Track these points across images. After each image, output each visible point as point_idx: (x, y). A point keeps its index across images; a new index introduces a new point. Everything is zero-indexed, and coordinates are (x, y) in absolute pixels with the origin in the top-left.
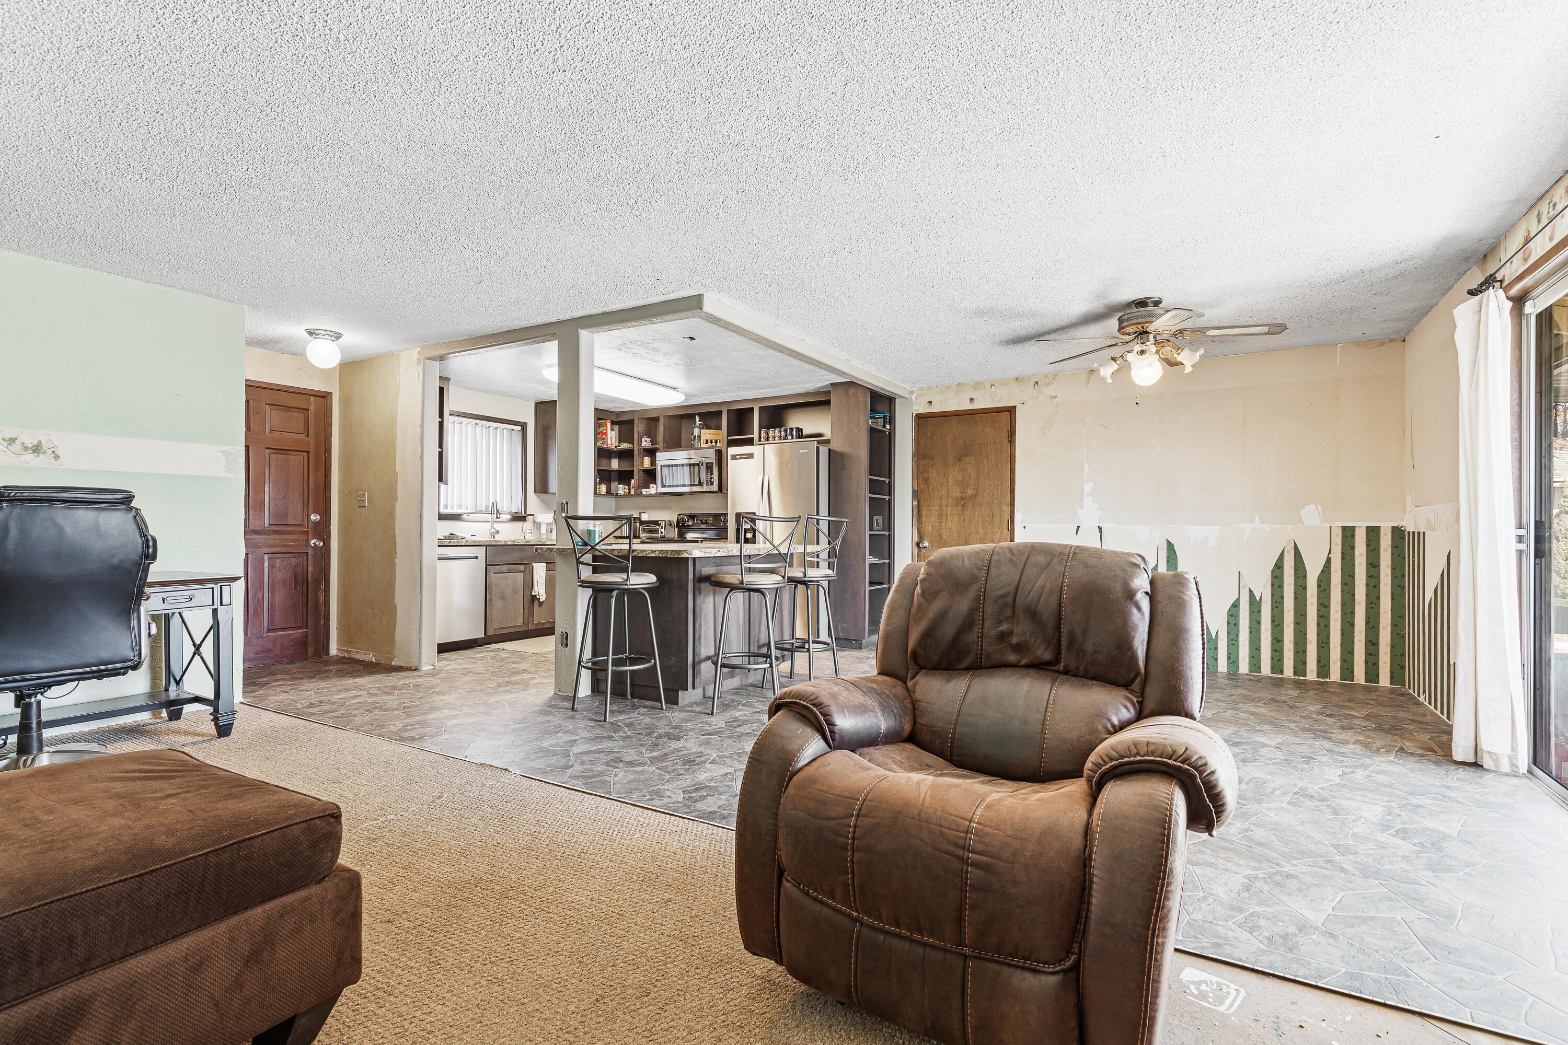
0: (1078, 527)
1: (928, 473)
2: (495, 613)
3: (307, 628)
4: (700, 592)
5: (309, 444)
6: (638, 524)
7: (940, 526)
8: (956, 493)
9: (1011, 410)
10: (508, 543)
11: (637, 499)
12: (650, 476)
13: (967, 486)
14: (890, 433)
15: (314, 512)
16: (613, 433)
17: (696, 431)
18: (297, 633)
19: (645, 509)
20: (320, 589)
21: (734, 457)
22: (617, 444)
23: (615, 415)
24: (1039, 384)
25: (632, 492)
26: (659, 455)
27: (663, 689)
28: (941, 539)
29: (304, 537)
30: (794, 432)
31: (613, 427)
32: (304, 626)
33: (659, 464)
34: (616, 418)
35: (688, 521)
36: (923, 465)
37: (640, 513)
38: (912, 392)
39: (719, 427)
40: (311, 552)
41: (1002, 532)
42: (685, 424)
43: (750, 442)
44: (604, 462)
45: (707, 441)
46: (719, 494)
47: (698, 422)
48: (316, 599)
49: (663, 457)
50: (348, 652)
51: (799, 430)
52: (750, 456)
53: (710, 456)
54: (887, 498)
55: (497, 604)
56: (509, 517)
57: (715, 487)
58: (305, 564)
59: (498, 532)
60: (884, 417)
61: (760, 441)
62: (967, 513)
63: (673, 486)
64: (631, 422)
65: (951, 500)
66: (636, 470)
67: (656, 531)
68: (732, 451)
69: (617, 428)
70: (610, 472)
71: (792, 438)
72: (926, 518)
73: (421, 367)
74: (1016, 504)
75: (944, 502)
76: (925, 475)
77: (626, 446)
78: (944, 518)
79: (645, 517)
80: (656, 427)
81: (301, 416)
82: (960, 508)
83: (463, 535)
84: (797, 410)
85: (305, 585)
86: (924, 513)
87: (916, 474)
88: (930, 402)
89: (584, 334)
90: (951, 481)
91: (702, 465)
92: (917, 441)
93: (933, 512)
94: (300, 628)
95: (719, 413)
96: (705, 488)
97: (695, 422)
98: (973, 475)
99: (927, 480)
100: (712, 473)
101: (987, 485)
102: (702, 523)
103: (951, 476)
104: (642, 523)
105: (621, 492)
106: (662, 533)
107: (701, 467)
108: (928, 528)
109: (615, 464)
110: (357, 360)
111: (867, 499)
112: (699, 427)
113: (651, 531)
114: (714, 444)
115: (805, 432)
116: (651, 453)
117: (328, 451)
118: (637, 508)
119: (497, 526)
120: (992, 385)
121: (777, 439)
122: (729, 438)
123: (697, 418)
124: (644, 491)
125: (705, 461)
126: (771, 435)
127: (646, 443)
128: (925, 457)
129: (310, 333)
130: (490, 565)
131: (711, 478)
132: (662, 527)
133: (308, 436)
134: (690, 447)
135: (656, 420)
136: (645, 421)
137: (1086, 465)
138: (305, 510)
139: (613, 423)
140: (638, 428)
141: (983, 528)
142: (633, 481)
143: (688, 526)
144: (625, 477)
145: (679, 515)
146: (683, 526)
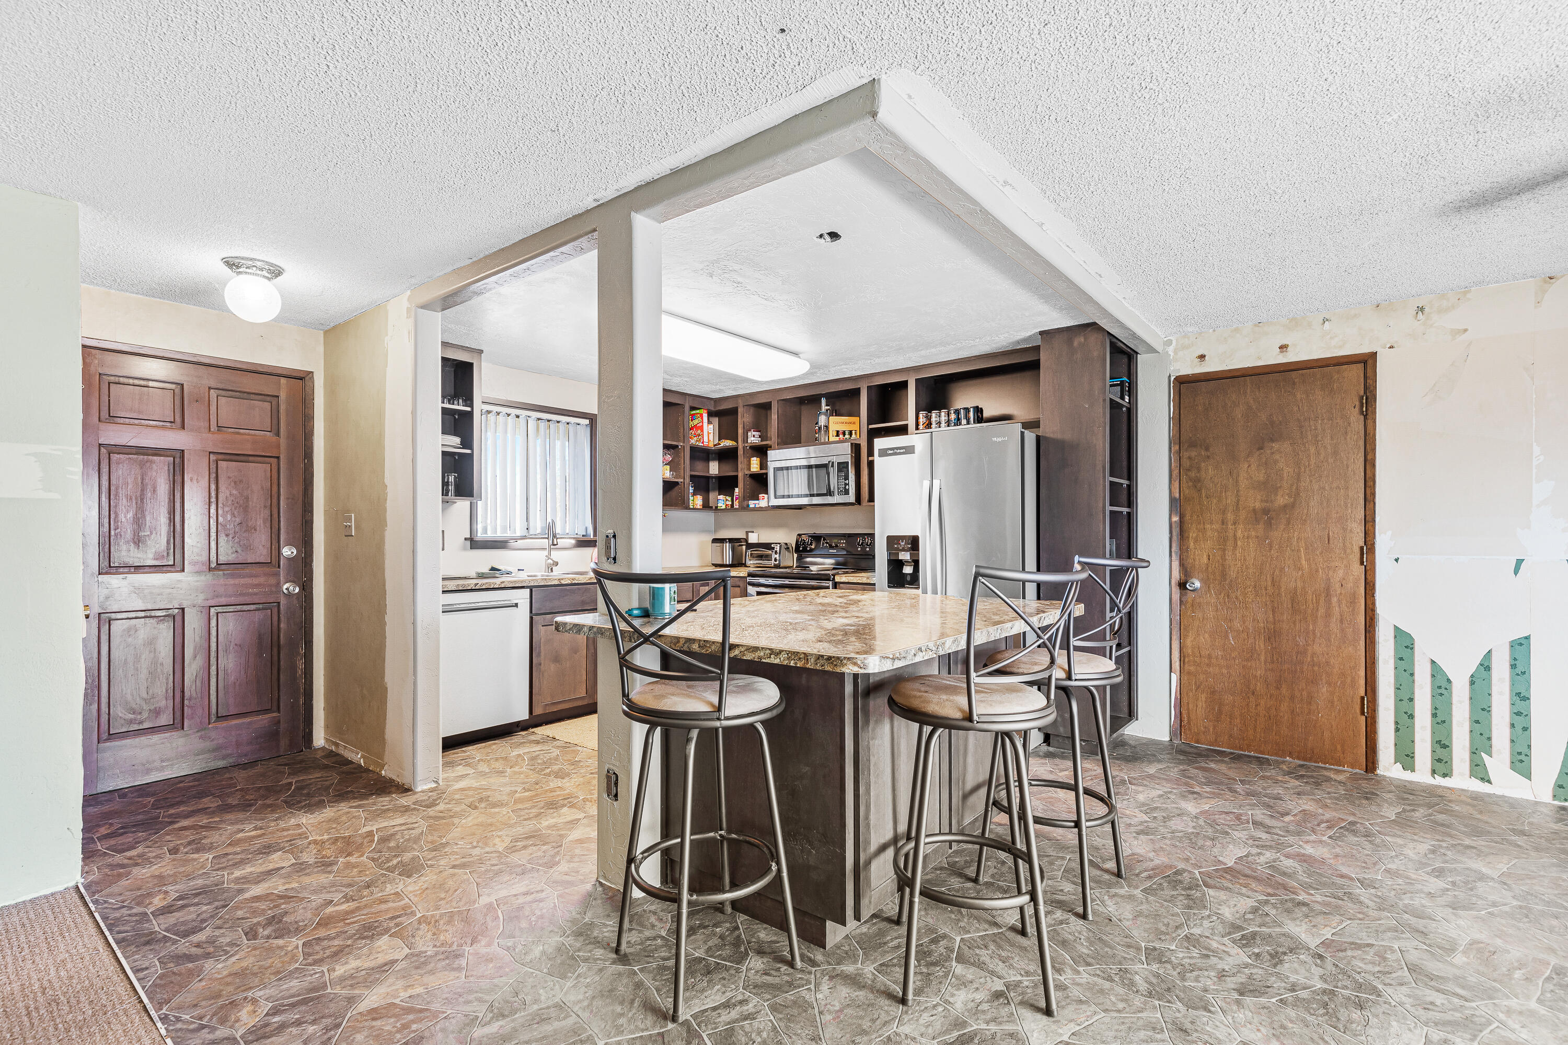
0: (1519, 562)
1: (1199, 470)
2: (545, 684)
3: (279, 711)
4: (867, 722)
5: (278, 446)
6: (744, 547)
7: (1223, 557)
8: (1255, 501)
9: (1367, 362)
10: (563, 582)
11: (744, 515)
12: (760, 482)
13: (1275, 489)
14: (1129, 410)
15: (288, 544)
16: (711, 426)
17: (822, 420)
18: (263, 720)
19: (753, 526)
20: (298, 653)
21: (884, 453)
22: (717, 441)
23: (712, 402)
24: (1427, 310)
25: (736, 505)
26: (772, 454)
27: (794, 908)
28: (1224, 575)
29: (273, 581)
30: (971, 414)
31: (711, 419)
32: (275, 708)
33: (771, 466)
34: (715, 407)
35: (811, 544)
36: (1190, 458)
37: (747, 533)
38: (1169, 343)
39: (855, 413)
40: (283, 602)
41: (1348, 567)
42: (806, 411)
43: (903, 430)
44: (700, 465)
45: (838, 432)
46: (857, 507)
47: (824, 407)
48: (293, 668)
49: (777, 457)
50: (337, 745)
51: (978, 410)
52: (909, 450)
53: (843, 453)
54: (1125, 510)
55: (549, 668)
56: (573, 542)
57: (851, 498)
58: (275, 618)
59: (556, 564)
60: (1122, 384)
61: (917, 428)
62: (1276, 534)
63: (789, 496)
64: (734, 412)
65: (1243, 514)
66: (740, 475)
67: (768, 557)
68: (880, 443)
69: (716, 420)
70: (708, 478)
71: (968, 423)
72: (1196, 541)
73: (411, 321)
74: (1377, 519)
75: (1230, 516)
76: (1193, 474)
77: (728, 443)
78: (1230, 543)
79: (753, 538)
80: (767, 418)
81: (267, 406)
82: (1261, 526)
83: (509, 569)
84: (964, 383)
85: (275, 650)
86: (1192, 534)
87: (1176, 472)
88: (1202, 357)
89: (641, 222)
90: (1243, 483)
91: (833, 466)
92: (1178, 420)
93: (1209, 533)
94: (266, 711)
95: (856, 393)
96: (836, 499)
97: (820, 408)
98: (1288, 471)
99: (1197, 483)
100: (847, 478)
101: (1316, 487)
102: (831, 547)
103: (1243, 475)
104: (750, 546)
105: (721, 505)
106: (776, 560)
107: (831, 470)
108: (1200, 556)
109: (714, 468)
110: (341, 321)
111: (1108, 513)
112: (825, 414)
113: (760, 557)
114: (847, 436)
115: (986, 414)
116: (761, 451)
117: (308, 455)
118: (743, 526)
119: (556, 555)
120: (1325, 320)
121: (943, 424)
122: (871, 427)
123: (823, 401)
124: (752, 504)
125: (836, 460)
126: (933, 419)
127: (754, 438)
128: (1192, 445)
129: (232, 264)
130: (537, 614)
131: (846, 484)
132: (776, 553)
133: (278, 434)
134: (814, 441)
135: (766, 407)
136: (752, 410)
137: (1536, 450)
138: (274, 542)
139: (711, 414)
140: (744, 418)
141: (1308, 560)
142: (737, 490)
143: (811, 550)
144: (726, 484)
145: (800, 535)
146: (805, 550)
